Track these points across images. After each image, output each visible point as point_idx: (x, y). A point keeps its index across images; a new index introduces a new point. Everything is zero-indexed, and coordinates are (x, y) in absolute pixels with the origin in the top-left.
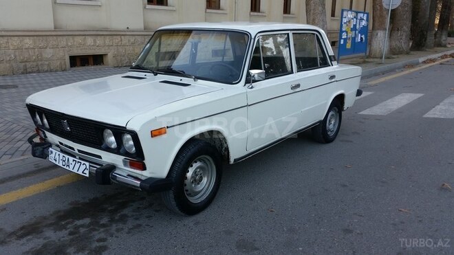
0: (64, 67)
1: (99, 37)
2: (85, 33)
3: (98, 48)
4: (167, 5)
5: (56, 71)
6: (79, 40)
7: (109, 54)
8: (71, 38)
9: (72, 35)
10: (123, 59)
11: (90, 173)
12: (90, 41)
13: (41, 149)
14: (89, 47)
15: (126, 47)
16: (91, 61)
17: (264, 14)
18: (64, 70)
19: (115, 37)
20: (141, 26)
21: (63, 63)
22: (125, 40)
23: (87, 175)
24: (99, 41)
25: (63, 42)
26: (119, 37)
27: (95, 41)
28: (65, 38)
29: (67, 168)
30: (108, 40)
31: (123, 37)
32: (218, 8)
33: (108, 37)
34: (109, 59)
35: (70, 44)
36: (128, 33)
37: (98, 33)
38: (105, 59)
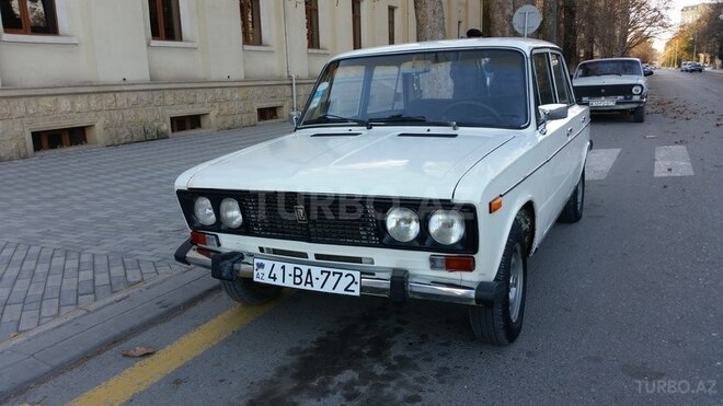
0: (23, 151)
1: (79, 97)
2: (55, 91)
3: (79, 115)
4: (181, 39)
5: (11, 159)
6: (47, 103)
7: (97, 125)
8: (32, 100)
9: (35, 95)
10: (121, 131)
11: (362, 289)
12: (65, 104)
13: (230, 265)
14: (63, 115)
15: (125, 112)
16: (66, 138)
17: (327, 52)
18: (25, 157)
19: (105, 95)
20: (146, 76)
21: (21, 144)
22: (122, 99)
23: (357, 293)
24: (80, 103)
25: (20, 108)
26: (111, 95)
27: (72, 104)
28: (22, 101)
29: (308, 287)
30: (94, 102)
31: (117, 95)
32: (260, 43)
33: (94, 96)
34: (98, 133)
35: (31, 111)
36: (126, 88)
37: (78, 90)
38: (89, 135)
